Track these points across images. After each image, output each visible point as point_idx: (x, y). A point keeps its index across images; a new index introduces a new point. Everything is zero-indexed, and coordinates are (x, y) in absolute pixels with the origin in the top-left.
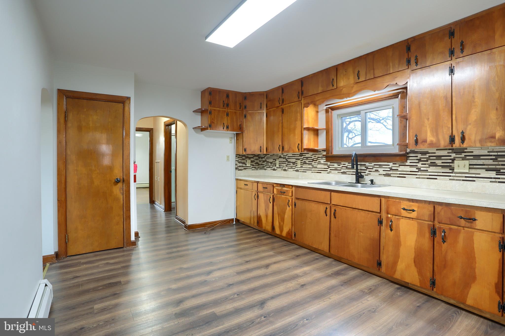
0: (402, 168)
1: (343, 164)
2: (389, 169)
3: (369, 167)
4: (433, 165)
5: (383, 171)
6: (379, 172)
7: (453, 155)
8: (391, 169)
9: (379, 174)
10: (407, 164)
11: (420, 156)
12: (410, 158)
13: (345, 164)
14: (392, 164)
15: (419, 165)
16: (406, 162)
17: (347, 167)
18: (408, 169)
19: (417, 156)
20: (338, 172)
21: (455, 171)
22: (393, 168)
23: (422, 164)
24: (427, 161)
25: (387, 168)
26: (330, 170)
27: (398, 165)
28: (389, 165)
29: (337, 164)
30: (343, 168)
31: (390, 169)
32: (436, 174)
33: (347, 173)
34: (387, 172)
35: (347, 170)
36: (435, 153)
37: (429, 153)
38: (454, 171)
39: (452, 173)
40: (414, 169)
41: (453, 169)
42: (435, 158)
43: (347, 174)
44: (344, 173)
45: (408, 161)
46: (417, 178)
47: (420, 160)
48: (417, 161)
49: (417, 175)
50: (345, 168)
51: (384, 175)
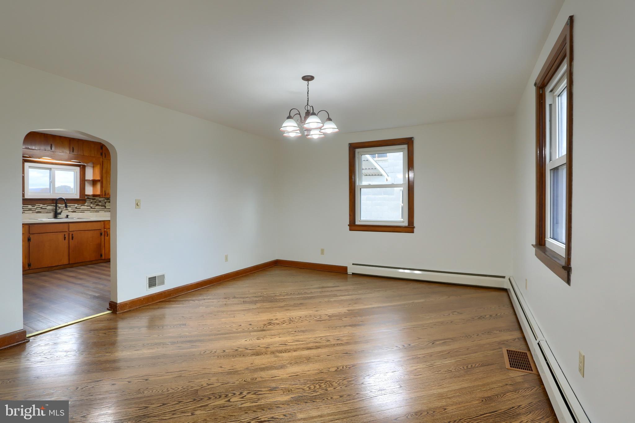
0: (82, 207)
1: (38, 206)
2: (75, 208)
3: (61, 207)
4: (98, 205)
7: (106, 200)
8: (76, 208)
9: (69, 212)
10: (85, 205)
11: (92, 201)
12: (87, 202)
13: (40, 206)
14: (77, 205)
15: (91, 205)
16: (85, 204)
18: (86, 207)
19: (90, 201)
21: (107, 208)
22: (78, 207)
23: (93, 205)
24: (95, 203)
27: (80, 206)
28: (75, 206)
30: (38, 208)
32: (99, 209)
33: (42, 212)
34: (74, 210)
35: (42, 210)
36: (98, 199)
37: (96, 199)
40: (89, 208)
41: (105, 207)
42: (98, 202)
45: (86, 203)
46: (90, 212)
47: (92, 203)
48: (90, 203)
49: (90, 210)
50: (40, 208)
51: (72, 212)
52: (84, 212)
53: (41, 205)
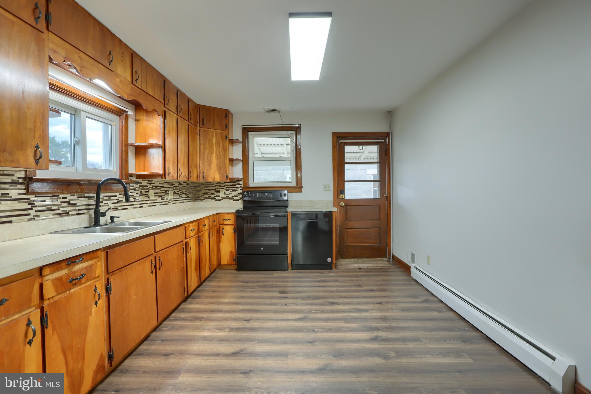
1: (63, 198)
2: (116, 201)
4: (141, 194)
5: (112, 203)
6: (108, 205)
7: (149, 185)
13: (66, 198)
14: (118, 194)
17: (69, 203)
20: (54, 215)
24: (138, 190)
25: (114, 200)
26: (36, 211)
28: (116, 196)
29: (51, 199)
30: (63, 204)
31: (118, 201)
32: (143, 203)
35: (70, 208)
37: (139, 183)
38: (149, 199)
39: (148, 200)
41: (149, 198)
43: (69, 215)
44: (65, 214)
49: (133, 205)
50: (66, 204)
51: (112, 209)
52: (127, 209)
53: (69, 197)
